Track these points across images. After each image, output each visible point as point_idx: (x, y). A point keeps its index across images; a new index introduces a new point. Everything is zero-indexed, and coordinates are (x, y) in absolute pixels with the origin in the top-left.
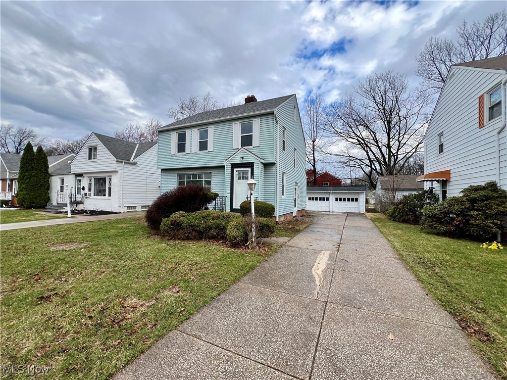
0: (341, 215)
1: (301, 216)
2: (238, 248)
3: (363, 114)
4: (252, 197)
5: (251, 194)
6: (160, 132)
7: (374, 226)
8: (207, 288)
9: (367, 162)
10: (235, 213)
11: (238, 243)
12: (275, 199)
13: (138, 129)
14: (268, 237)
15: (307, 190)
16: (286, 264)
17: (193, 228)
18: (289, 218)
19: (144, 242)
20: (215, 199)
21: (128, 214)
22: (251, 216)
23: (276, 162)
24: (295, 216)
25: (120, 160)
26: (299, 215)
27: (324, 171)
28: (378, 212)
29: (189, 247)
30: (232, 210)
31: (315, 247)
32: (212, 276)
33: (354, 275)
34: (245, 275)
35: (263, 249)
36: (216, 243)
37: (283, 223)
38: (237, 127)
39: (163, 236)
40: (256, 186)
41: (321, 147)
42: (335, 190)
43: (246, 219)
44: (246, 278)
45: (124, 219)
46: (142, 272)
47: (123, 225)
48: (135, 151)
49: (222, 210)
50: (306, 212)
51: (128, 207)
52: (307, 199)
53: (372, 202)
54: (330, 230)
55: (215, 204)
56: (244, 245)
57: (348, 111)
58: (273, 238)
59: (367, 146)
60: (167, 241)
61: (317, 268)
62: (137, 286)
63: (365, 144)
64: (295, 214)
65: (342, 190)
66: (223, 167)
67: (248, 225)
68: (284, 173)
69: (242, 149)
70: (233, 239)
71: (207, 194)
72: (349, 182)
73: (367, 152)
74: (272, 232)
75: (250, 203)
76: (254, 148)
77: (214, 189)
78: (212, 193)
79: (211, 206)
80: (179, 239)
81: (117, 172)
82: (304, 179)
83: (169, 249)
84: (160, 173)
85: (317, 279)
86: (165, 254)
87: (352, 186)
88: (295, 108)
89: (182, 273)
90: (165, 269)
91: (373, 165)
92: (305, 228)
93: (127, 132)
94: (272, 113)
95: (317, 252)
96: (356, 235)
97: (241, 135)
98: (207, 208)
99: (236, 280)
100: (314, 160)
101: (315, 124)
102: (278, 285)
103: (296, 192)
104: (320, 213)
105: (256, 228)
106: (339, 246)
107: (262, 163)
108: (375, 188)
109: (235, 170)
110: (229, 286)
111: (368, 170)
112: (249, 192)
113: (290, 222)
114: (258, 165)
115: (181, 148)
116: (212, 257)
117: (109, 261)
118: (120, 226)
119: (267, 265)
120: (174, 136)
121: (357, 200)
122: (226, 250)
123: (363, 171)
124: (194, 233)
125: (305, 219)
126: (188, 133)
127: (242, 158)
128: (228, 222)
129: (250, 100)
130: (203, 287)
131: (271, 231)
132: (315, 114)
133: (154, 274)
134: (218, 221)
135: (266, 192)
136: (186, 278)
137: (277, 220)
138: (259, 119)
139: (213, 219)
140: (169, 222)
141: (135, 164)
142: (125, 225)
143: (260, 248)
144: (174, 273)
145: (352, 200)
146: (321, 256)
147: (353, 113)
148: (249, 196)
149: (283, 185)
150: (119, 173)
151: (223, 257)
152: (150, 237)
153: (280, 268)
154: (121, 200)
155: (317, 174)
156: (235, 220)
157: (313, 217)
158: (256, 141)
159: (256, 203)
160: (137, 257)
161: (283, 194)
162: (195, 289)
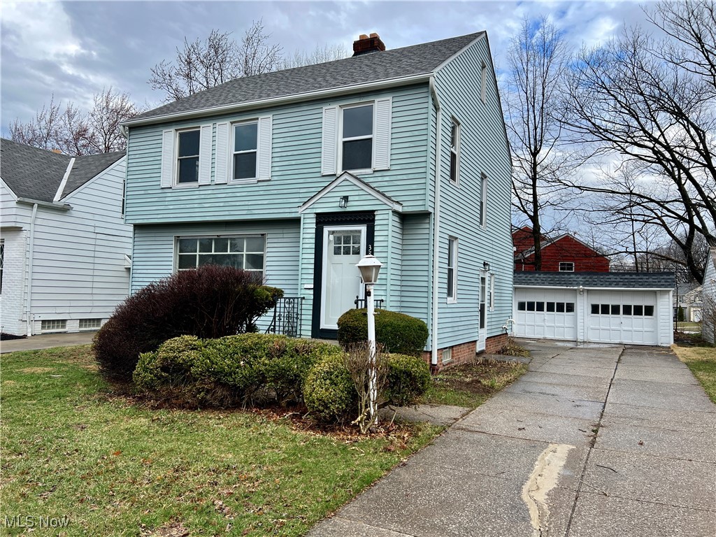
0: (605, 351)
1: (499, 353)
2: (333, 430)
3: (667, 80)
4: (371, 300)
5: (368, 294)
6: (133, 128)
7: (693, 380)
8: (255, 528)
9: (680, 209)
10: (325, 342)
11: (333, 417)
12: (429, 307)
13: (71, 117)
14: (409, 404)
15: (515, 283)
16: (455, 475)
17: (219, 378)
18: (465, 356)
19: (93, 413)
20: (273, 304)
21: (46, 340)
22: (366, 348)
23: (431, 210)
24: (482, 352)
25: (27, 200)
26: (493, 349)
27: (562, 233)
28: (710, 345)
29: (208, 428)
30: (317, 332)
31: (532, 432)
32: (268, 499)
33: (631, 506)
34: (350, 498)
35: (398, 434)
36: (276, 417)
37: (450, 369)
38: (332, 119)
39: (140, 398)
40: (381, 271)
41: (555, 168)
42: (589, 285)
43: (355, 357)
44: (353, 507)
45: (35, 352)
46: (92, 486)
47: (35, 369)
48: (66, 176)
49: (291, 333)
50: (512, 340)
51: (43, 322)
52: (515, 306)
53: (695, 316)
54: (573, 390)
55: (275, 317)
56: (347, 424)
57: (629, 74)
58: (423, 409)
59: (679, 165)
60: (150, 412)
61: (534, 488)
62: (81, 519)
63: (674, 160)
64: (480, 347)
65: (610, 285)
66: (295, 222)
67: (359, 372)
68: (452, 240)
69: (345, 176)
70: (320, 408)
71: (254, 290)
72: (629, 261)
73: (678, 181)
74: (421, 392)
75: (365, 315)
76: (377, 174)
77: (273, 276)
78: (267, 289)
79: (263, 322)
80: (181, 407)
81: (19, 229)
82: (506, 255)
83: (157, 431)
84: (131, 235)
85: (534, 514)
86: (146, 442)
87: (637, 274)
88: (484, 67)
89: (191, 491)
90: (150, 481)
91: (695, 218)
92: (508, 382)
93: (43, 123)
94: (424, 84)
95: (536, 446)
96: (643, 403)
97: (341, 140)
98: (252, 328)
99: (329, 510)
100: (535, 201)
101: (537, 107)
102: (434, 526)
103: (483, 289)
104: (549, 344)
105: (380, 380)
106: (596, 431)
107: (395, 212)
108: (700, 280)
109: (326, 229)
110: (311, 524)
111: (682, 230)
112: (362, 286)
113: (467, 367)
114: (386, 217)
115: (188, 171)
116: (268, 453)
117: (8, 459)
118: (27, 370)
119: (404, 475)
120: (170, 141)
121: (649, 311)
122: (302, 435)
123: (670, 233)
124: (219, 392)
125: (507, 359)
126: (206, 132)
127: (346, 198)
128: (308, 362)
129: (368, 46)
130: (247, 525)
131: (418, 389)
132: (539, 81)
133: (124, 493)
134: (281, 362)
135: (405, 286)
136: (204, 504)
137: (435, 361)
138: (389, 98)
139: (270, 356)
140: (158, 362)
141: (65, 210)
142: (39, 370)
143: (388, 432)
144: (174, 492)
145: (638, 310)
146: (547, 455)
147: (642, 76)
148: (362, 297)
149: (450, 271)
150: (23, 234)
151: (295, 453)
152: (106, 400)
153: (439, 485)
154: (27, 304)
155: (544, 239)
156: (325, 358)
157: (530, 354)
158: (380, 156)
159: (381, 315)
160: (77, 450)
161: (450, 293)
162: (227, 530)
